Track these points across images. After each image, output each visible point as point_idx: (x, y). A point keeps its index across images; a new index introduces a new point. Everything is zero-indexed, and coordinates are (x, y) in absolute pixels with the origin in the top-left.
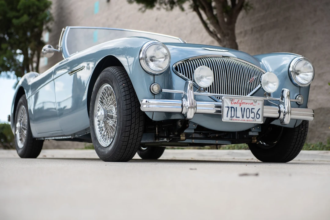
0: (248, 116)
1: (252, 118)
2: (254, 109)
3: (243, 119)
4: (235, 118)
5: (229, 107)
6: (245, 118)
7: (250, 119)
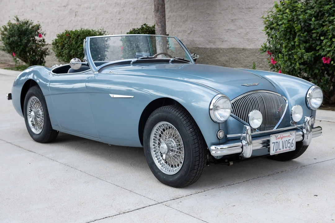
0: (286, 147)
1: (289, 147)
2: (290, 140)
3: (283, 150)
4: (278, 150)
5: (274, 143)
6: (285, 149)
7: (288, 148)
